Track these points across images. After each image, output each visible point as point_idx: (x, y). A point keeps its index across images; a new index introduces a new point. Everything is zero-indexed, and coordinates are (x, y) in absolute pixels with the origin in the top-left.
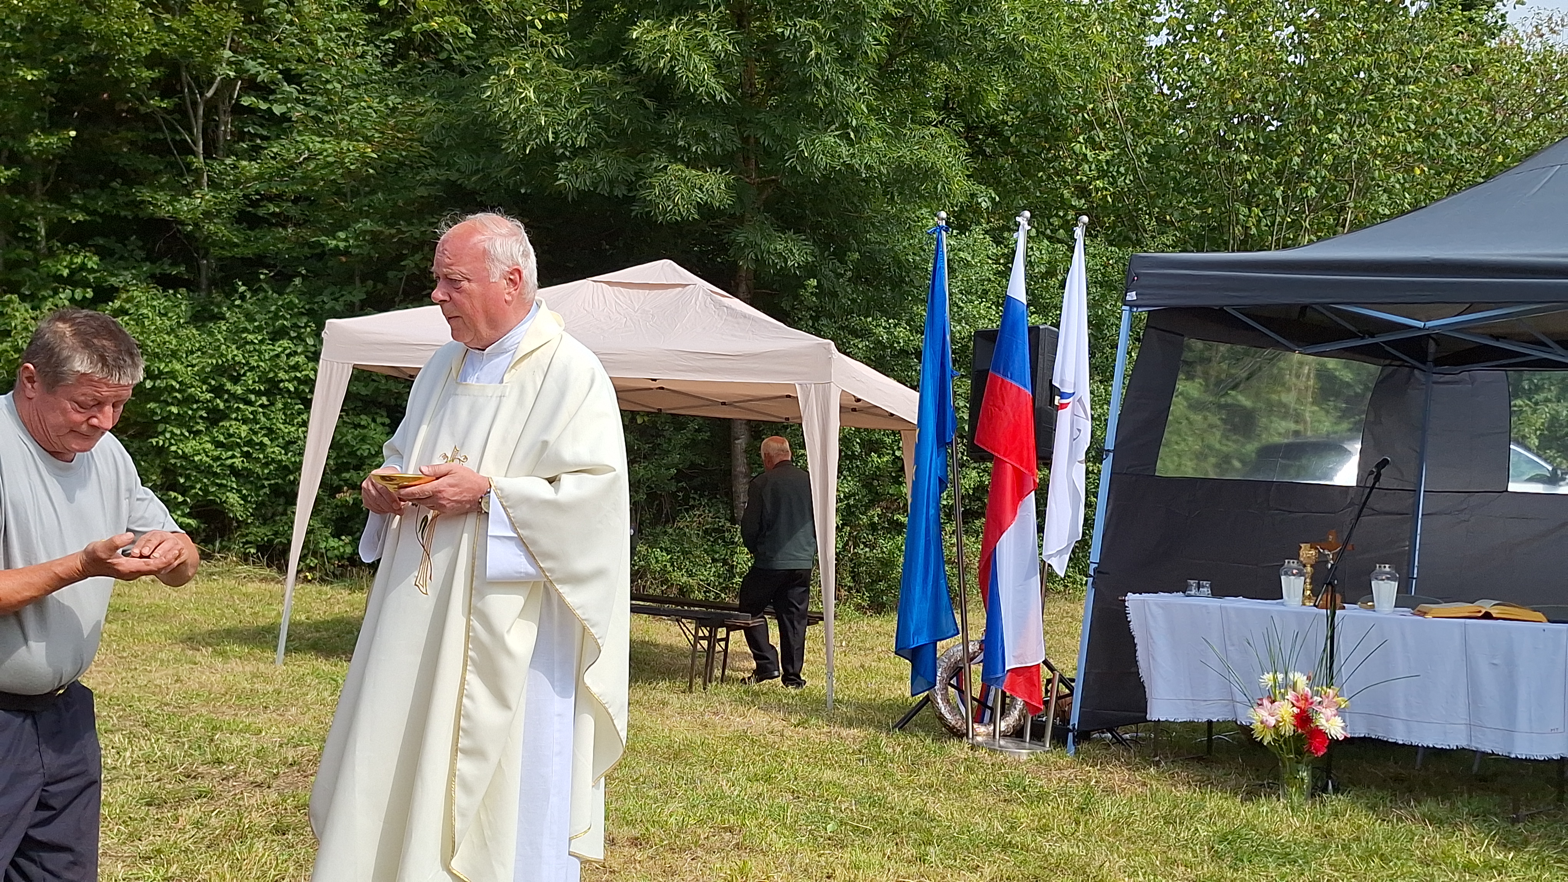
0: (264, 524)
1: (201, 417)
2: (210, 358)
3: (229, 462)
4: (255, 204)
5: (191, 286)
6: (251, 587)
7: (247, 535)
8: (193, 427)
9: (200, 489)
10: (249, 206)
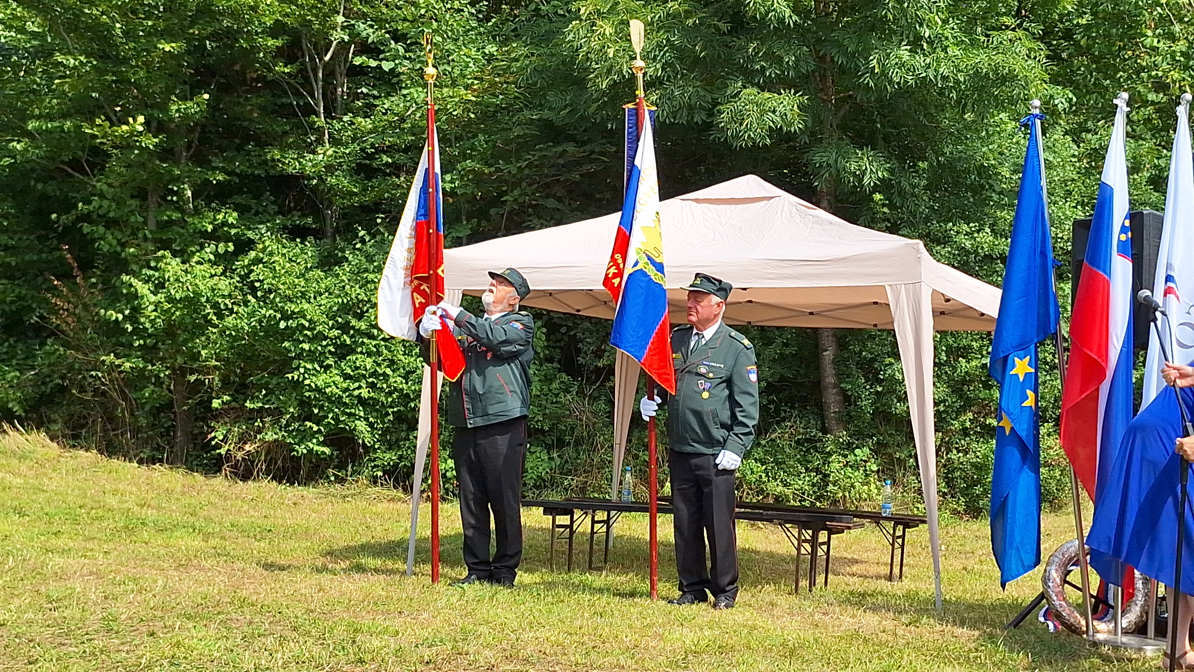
0: (390, 449)
1: (330, 351)
2: (337, 298)
3: (356, 393)
4: (370, 157)
5: (318, 234)
6: (381, 507)
7: (374, 460)
8: (323, 361)
9: (332, 418)
10: (365, 158)
